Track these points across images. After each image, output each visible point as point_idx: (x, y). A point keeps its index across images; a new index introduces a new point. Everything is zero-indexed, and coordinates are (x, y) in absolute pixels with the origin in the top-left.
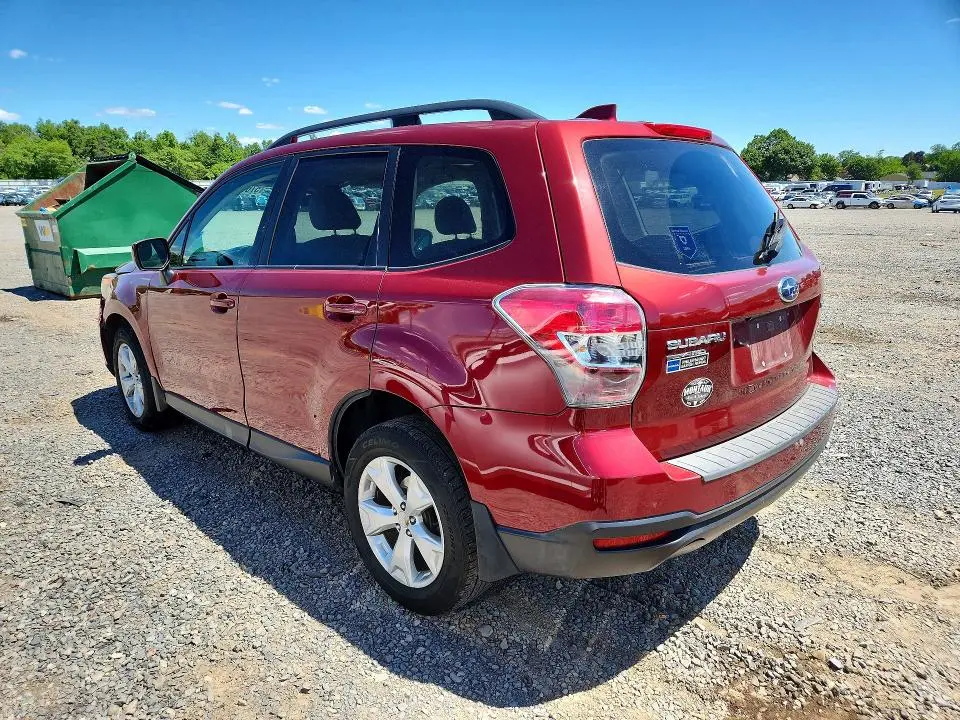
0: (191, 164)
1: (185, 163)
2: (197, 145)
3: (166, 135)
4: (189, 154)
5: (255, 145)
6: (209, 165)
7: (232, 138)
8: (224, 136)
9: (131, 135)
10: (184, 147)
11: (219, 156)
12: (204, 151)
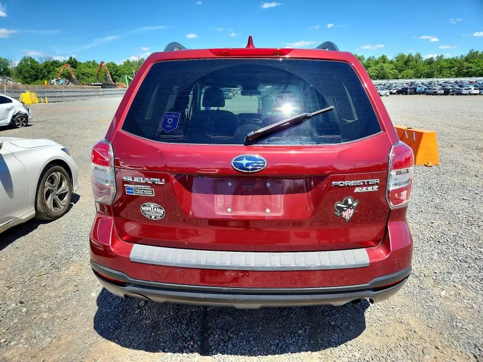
0: (390, 71)
1: (388, 71)
2: (398, 61)
3: (383, 57)
4: (392, 66)
5: (432, 58)
6: (400, 71)
7: (419, 56)
8: (414, 55)
9: (366, 58)
10: (391, 62)
11: (408, 66)
12: (401, 63)
